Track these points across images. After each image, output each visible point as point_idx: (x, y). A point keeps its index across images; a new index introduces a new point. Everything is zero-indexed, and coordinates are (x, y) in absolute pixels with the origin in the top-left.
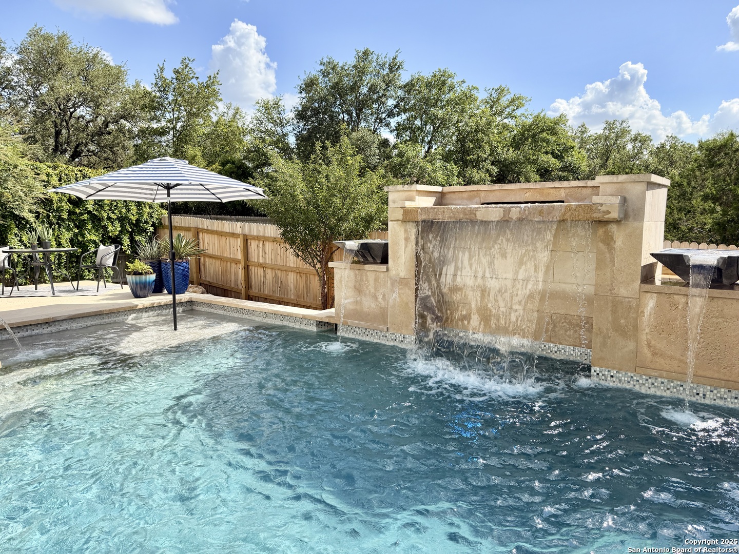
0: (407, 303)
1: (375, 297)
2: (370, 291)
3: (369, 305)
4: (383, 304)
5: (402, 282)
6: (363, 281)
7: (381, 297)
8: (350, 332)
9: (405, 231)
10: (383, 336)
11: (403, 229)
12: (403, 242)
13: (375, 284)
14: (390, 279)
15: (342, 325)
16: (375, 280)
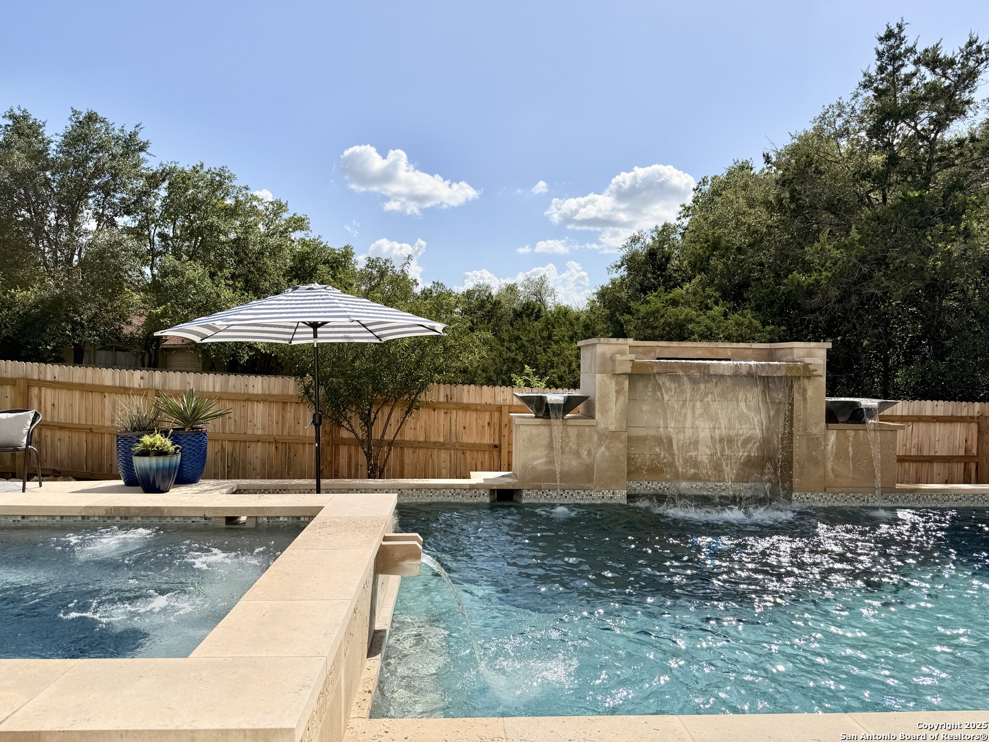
0: (618, 457)
1: (577, 454)
2: (570, 448)
3: (569, 462)
4: (589, 461)
5: (614, 435)
7: (586, 453)
8: (541, 497)
9: (617, 383)
10: (587, 495)
11: (614, 382)
12: (613, 395)
13: (578, 440)
14: (598, 433)
15: (529, 490)
16: (578, 435)
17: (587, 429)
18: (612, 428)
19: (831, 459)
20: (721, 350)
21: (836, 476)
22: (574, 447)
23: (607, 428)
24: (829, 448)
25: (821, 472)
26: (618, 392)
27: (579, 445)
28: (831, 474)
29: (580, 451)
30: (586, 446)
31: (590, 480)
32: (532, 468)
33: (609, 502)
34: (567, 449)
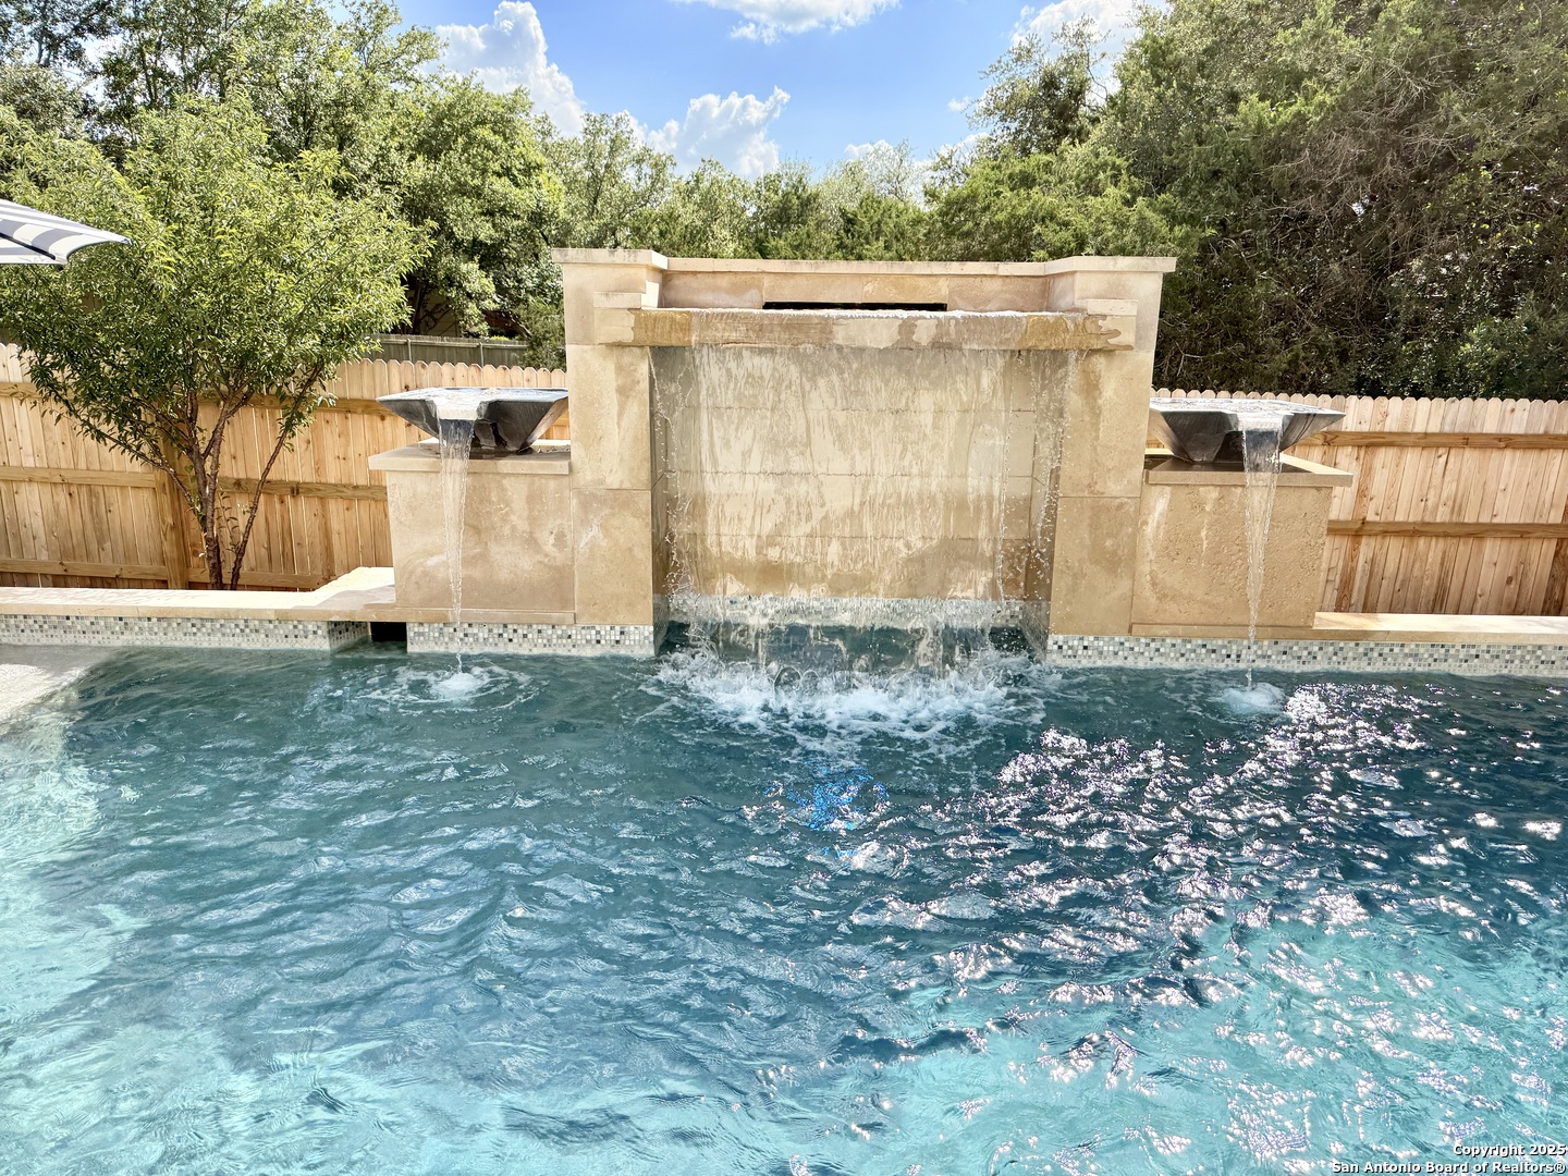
0: (630, 550)
1: (531, 542)
2: (514, 528)
3: (511, 562)
4: (559, 558)
5: (618, 499)
6: (490, 502)
7: (552, 540)
8: (451, 639)
9: (619, 369)
10: (560, 637)
11: (611, 366)
12: (611, 400)
13: (531, 510)
14: (579, 493)
15: (421, 624)
16: (532, 499)
17: (552, 484)
18: (614, 480)
19: (1152, 556)
20: (922, 282)
21: (1162, 597)
22: (522, 525)
23: (602, 482)
24: (1149, 530)
25: (1124, 586)
26: (624, 392)
27: (533, 520)
28: (1148, 594)
29: (537, 535)
30: (553, 524)
31: (565, 602)
32: (425, 574)
33: (614, 651)
34: (507, 530)
